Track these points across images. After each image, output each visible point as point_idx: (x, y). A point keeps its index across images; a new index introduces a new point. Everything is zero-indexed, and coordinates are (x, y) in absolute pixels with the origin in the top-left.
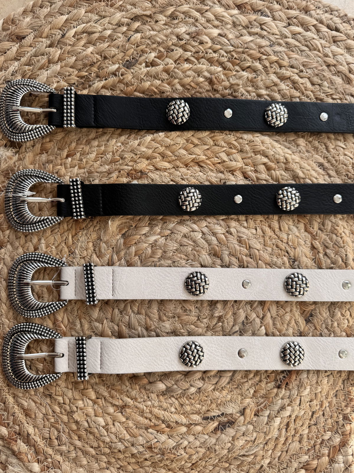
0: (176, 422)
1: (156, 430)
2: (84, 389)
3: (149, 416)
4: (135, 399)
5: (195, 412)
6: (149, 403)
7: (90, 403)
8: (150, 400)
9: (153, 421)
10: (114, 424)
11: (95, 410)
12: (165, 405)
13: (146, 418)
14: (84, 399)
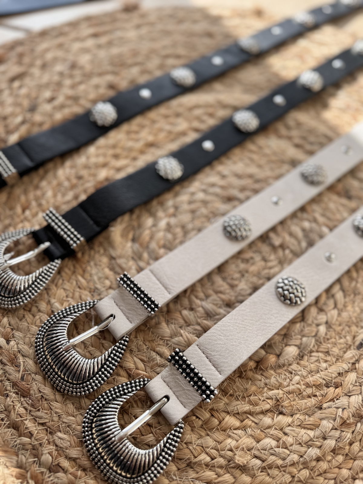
0: (339, 374)
1: (330, 401)
2: (220, 423)
3: (309, 391)
4: (279, 386)
5: (345, 350)
6: (297, 378)
7: (239, 432)
8: (295, 375)
9: (318, 394)
10: (285, 434)
11: (251, 435)
12: (313, 367)
13: (309, 397)
14: (230, 433)
